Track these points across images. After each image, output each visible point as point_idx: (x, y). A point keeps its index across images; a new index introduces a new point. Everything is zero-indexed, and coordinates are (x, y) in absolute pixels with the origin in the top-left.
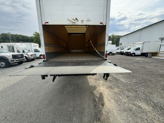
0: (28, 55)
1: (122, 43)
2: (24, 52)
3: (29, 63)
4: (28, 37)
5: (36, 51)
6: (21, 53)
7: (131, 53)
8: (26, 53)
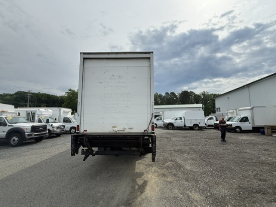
0: (53, 127)
1: (219, 108)
2: (48, 121)
3: (51, 140)
4: (56, 97)
5: (67, 120)
6: (43, 124)
7: (234, 126)
8: (51, 124)
